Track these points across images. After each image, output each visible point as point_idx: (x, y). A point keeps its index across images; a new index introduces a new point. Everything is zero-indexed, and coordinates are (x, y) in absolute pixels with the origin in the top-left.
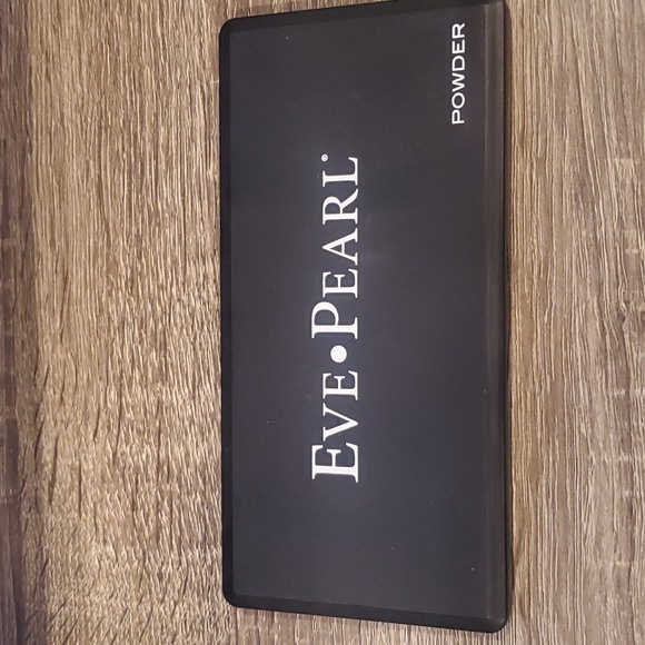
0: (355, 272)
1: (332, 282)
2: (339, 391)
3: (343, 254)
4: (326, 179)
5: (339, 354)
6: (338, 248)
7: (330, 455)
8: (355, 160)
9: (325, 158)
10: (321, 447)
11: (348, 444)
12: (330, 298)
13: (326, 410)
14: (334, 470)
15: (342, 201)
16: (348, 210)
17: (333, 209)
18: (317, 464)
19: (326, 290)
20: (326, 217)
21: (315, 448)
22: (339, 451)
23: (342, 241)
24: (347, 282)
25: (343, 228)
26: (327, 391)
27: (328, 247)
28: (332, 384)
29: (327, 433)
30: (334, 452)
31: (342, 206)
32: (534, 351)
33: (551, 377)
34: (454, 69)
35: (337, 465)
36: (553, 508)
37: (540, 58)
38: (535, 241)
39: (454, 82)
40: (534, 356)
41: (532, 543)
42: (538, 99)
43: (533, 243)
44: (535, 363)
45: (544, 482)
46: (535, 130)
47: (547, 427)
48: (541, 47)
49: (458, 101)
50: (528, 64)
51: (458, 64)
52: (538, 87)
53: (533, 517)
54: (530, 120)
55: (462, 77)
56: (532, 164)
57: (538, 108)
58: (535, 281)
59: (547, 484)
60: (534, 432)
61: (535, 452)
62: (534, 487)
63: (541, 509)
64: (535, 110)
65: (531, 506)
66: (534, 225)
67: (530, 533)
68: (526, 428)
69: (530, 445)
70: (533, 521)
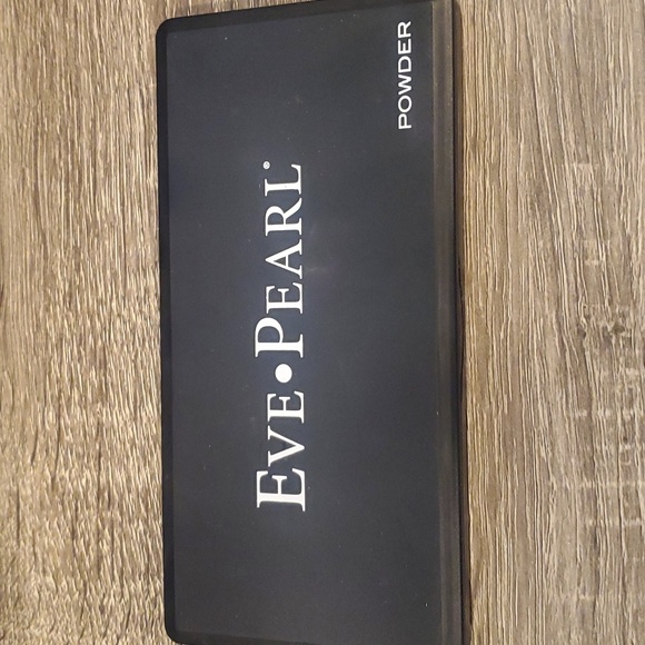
0: (300, 286)
1: (276, 297)
2: (285, 413)
3: (286, 267)
4: (269, 187)
5: (284, 373)
6: (282, 261)
7: (276, 482)
8: (298, 168)
9: (266, 165)
10: (266, 473)
11: (294, 470)
12: (275, 314)
13: (271, 433)
14: (279, 497)
15: (285, 211)
16: (292, 220)
17: (276, 219)
18: (262, 491)
19: (270, 306)
20: (269, 228)
21: (260, 474)
22: (285, 478)
23: (285, 254)
24: (292, 297)
25: (287, 239)
26: (272, 413)
27: (271, 260)
28: (277, 405)
29: (272, 458)
30: (280, 479)
31: (286, 216)
32: (490, 369)
33: (508, 396)
34: (400, 71)
35: (283, 492)
36: (513, 538)
37: (493, 57)
38: (489, 252)
39: (400, 85)
40: (491, 374)
41: (491, 575)
42: (491, 102)
43: (487, 255)
44: (491, 382)
45: (503, 510)
46: (488, 134)
47: (505, 450)
48: (493, 45)
49: (405, 104)
50: (480, 64)
51: (405, 64)
52: (490, 88)
53: (491, 547)
54: (482, 124)
55: (409, 79)
56: (485, 171)
57: (491, 111)
58: (490, 295)
59: (506, 511)
60: (492, 456)
61: (493, 477)
62: (492, 514)
63: (500, 539)
64: (487, 113)
65: (490, 535)
66: (488, 235)
67: (488, 564)
68: (483, 452)
69: (487, 469)
70: (492, 551)
